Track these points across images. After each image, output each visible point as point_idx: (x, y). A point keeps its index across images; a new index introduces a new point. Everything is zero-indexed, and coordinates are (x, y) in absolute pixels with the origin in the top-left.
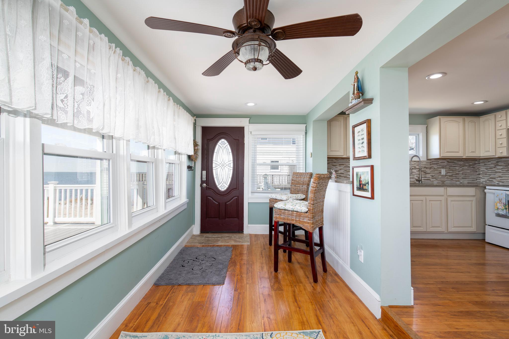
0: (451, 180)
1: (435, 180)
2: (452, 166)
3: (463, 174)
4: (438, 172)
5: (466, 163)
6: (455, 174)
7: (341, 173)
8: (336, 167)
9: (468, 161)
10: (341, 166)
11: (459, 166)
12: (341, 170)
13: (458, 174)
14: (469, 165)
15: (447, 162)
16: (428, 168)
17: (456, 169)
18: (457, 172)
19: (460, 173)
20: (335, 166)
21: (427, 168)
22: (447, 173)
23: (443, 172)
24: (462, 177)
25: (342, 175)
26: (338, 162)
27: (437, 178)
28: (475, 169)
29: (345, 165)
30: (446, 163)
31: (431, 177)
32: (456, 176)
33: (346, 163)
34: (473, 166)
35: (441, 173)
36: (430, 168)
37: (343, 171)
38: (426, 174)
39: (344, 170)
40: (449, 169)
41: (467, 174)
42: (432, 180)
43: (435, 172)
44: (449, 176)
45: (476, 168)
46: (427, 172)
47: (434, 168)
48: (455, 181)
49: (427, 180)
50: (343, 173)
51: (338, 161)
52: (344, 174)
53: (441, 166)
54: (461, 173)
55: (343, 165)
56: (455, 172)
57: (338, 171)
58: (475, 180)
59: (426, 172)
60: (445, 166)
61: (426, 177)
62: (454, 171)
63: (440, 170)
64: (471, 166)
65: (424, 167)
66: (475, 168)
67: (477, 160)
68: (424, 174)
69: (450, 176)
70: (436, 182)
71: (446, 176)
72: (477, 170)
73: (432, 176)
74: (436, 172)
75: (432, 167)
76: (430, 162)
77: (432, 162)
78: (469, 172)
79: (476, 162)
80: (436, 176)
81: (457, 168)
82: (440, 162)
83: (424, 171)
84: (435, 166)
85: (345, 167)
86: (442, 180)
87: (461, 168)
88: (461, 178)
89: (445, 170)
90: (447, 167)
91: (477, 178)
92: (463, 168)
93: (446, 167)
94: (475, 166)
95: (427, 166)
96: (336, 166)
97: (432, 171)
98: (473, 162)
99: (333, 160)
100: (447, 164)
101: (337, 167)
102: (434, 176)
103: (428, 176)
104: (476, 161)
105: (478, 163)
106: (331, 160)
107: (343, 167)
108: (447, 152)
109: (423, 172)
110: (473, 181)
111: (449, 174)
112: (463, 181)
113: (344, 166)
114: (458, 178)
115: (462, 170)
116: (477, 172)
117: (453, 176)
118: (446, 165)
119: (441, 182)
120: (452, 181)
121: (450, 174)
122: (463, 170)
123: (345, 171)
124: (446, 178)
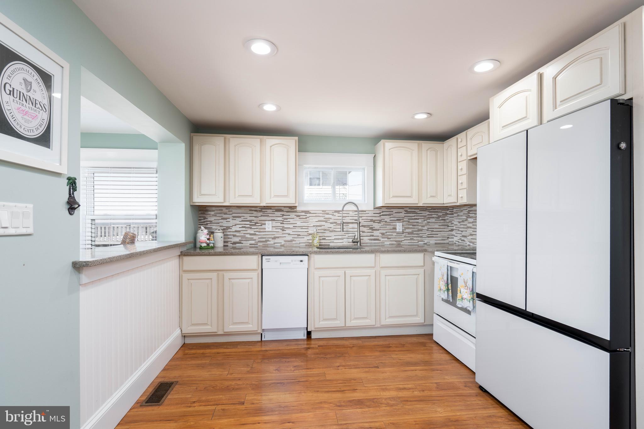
0: (411, 239)
1: (386, 239)
2: (413, 217)
3: (429, 230)
4: (391, 227)
5: (433, 213)
6: (417, 230)
7: (236, 231)
8: (226, 222)
9: (436, 211)
10: (236, 219)
11: (423, 217)
12: (235, 225)
13: (421, 230)
14: (437, 216)
15: (406, 212)
16: (376, 221)
17: (418, 223)
18: (420, 228)
19: (424, 228)
20: (226, 219)
21: (374, 221)
22: (404, 229)
23: (399, 227)
24: (427, 235)
25: (238, 234)
26: (231, 213)
27: (389, 237)
28: (446, 222)
29: (242, 217)
30: (402, 215)
31: (380, 235)
32: (418, 233)
33: (244, 215)
34: (443, 218)
35: (395, 229)
36: (380, 222)
37: (240, 228)
38: (373, 231)
39: (241, 226)
40: (407, 222)
41: (434, 230)
42: (382, 239)
43: (386, 227)
44: (407, 234)
45: (448, 221)
46: (375, 227)
47: (386, 222)
48: (417, 241)
49: (375, 240)
50: (239, 231)
51: (232, 211)
52: (241, 232)
53: (396, 219)
54: (426, 228)
55: (240, 217)
56: (417, 227)
57: (231, 228)
58: (446, 238)
59: (373, 228)
60: (402, 218)
61: (373, 236)
62: (415, 225)
63: (394, 224)
64: (441, 219)
65: (369, 220)
66: (446, 220)
67: (450, 209)
68: (370, 231)
69: (409, 233)
70: (388, 243)
71: (403, 233)
72: (449, 224)
73: (383, 234)
74: (388, 227)
75: (382, 220)
76: (378, 212)
77: (383, 212)
78: (437, 227)
79: (448, 212)
80: (388, 234)
81: (420, 221)
82: (394, 212)
83: (370, 226)
84: (387, 219)
85: (242, 221)
86: (397, 240)
87: (426, 222)
88: (425, 236)
89: (401, 224)
90: (405, 220)
91: (448, 236)
92: (428, 221)
93: (403, 220)
94: (446, 218)
95: (374, 218)
96: (228, 220)
97: (382, 226)
98: (443, 212)
99: (222, 210)
100: (405, 214)
101: (229, 222)
102: (385, 234)
103: (376, 233)
104: (448, 210)
105: (450, 212)
106: (219, 210)
107: (240, 221)
108: (394, 197)
109: (369, 228)
110: (442, 240)
111: (407, 230)
112: (429, 241)
113: (240, 219)
114: (421, 237)
115: (426, 225)
116: (448, 226)
117: (414, 233)
118: (403, 216)
119: (396, 243)
120: (413, 242)
121: (410, 230)
122: (429, 224)
123: (243, 227)
124: (403, 237)
